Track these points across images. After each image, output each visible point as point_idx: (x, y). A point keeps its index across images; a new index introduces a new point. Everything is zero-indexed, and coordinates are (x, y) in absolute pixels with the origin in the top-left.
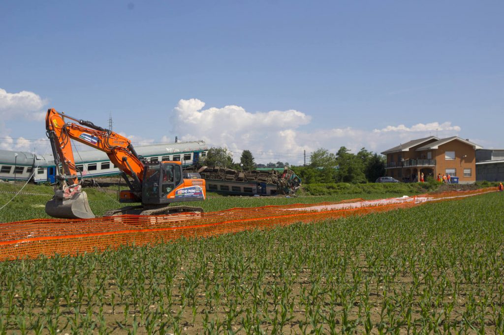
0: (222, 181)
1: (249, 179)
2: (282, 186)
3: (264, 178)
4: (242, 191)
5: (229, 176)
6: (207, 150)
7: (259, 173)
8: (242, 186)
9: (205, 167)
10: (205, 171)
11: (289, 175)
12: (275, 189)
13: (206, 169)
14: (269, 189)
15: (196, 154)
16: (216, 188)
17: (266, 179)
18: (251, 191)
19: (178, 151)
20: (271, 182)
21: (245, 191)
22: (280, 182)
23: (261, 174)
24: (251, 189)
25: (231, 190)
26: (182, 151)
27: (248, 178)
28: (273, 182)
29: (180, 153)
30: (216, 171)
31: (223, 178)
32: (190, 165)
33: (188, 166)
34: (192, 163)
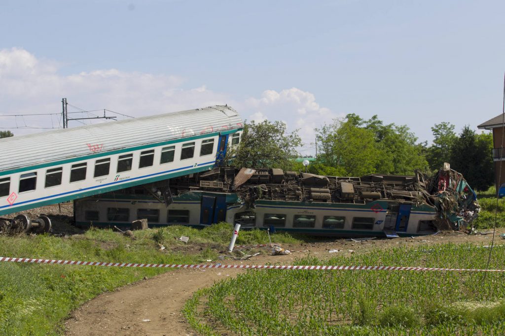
0: (303, 204)
1: (370, 197)
2: (448, 210)
3: (404, 193)
4: (348, 226)
5: (316, 192)
6: (240, 129)
7: (381, 180)
8: (350, 215)
9: (249, 172)
10: (251, 181)
11: (455, 182)
12: (432, 217)
13: (253, 176)
14: (415, 219)
15: (223, 137)
16: (282, 223)
17: (411, 194)
18: (371, 227)
19: (192, 132)
20: (424, 203)
21: (354, 226)
22: (444, 200)
23: (385, 182)
24: (371, 220)
25: (319, 226)
26: (198, 133)
27: (364, 193)
28: (427, 202)
29: (195, 137)
30: (278, 180)
31: (301, 197)
32: (210, 169)
33: (207, 169)
34: (214, 163)
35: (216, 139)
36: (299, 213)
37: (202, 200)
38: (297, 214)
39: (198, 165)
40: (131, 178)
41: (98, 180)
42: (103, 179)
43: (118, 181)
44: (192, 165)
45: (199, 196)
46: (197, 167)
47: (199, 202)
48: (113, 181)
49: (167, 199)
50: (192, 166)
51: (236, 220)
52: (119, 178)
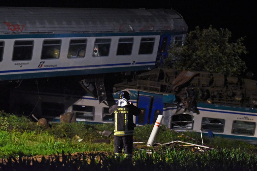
9: (189, 74)
19: (130, 27)
26: (137, 29)
29: (134, 33)
32: (149, 69)
33: (146, 69)
34: (154, 64)
35: (157, 38)
36: (238, 118)
37: (138, 99)
38: (236, 119)
39: (137, 63)
40: (57, 67)
41: (17, 64)
42: (24, 64)
43: (43, 67)
44: (129, 62)
45: (135, 95)
46: (135, 65)
47: (135, 101)
48: (36, 67)
49: (101, 94)
50: (130, 64)
51: (173, 122)
52: (44, 65)
